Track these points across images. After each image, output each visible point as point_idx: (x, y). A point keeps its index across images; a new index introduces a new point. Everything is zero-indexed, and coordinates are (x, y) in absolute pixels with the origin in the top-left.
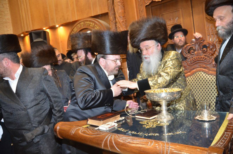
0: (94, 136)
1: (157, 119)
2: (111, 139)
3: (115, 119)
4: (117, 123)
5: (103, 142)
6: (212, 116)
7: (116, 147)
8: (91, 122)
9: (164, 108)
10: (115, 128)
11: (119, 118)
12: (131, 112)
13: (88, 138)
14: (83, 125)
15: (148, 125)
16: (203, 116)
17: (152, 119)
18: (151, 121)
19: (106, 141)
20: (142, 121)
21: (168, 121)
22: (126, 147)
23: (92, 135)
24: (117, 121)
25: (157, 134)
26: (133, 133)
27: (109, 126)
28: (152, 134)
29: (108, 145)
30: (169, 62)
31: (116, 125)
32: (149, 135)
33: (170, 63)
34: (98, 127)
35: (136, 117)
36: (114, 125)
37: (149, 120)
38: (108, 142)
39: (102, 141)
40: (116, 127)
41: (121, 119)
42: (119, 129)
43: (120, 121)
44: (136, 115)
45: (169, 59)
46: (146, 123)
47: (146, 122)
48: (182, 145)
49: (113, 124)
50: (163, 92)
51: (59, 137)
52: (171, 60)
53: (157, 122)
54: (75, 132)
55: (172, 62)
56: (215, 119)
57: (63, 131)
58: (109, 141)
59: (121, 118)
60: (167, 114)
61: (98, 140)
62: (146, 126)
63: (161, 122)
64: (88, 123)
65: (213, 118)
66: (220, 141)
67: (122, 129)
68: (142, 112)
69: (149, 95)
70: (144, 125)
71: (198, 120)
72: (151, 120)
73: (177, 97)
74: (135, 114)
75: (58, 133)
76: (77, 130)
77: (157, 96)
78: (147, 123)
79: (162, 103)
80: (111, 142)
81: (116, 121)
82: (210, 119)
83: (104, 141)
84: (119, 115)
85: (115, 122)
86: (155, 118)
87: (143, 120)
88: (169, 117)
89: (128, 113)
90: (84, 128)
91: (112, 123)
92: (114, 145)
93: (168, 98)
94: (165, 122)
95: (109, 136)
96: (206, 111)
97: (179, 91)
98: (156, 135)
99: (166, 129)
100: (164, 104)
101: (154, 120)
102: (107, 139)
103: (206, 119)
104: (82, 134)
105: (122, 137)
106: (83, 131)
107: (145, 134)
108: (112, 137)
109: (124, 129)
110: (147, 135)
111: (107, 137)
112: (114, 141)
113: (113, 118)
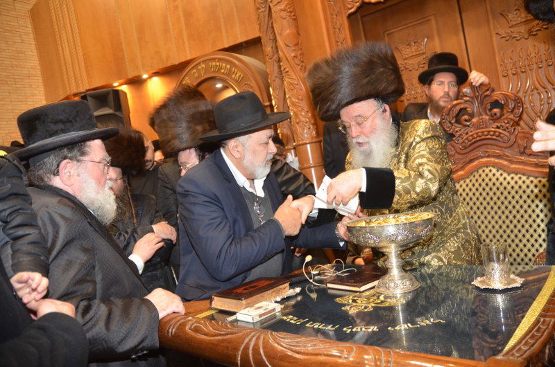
0: (220, 338)
1: (378, 291)
2: (256, 345)
3: (278, 293)
4: (281, 304)
5: (240, 353)
6: (512, 276)
7: (267, 363)
8: (219, 303)
9: (394, 262)
10: (274, 316)
11: (286, 291)
12: (319, 274)
13: (205, 342)
14: (202, 311)
15: (353, 306)
16: (490, 279)
17: (366, 290)
18: (364, 294)
19: (246, 348)
20: (341, 296)
21: (405, 294)
22: (289, 362)
23: (215, 336)
24: (283, 299)
25: (372, 327)
26: (316, 327)
27: (261, 311)
28: (361, 329)
29: (251, 358)
31: (279, 307)
32: (354, 330)
34: (234, 313)
35: (329, 285)
36: (274, 310)
37: (360, 292)
38: (250, 352)
39: (237, 349)
40: (278, 314)
41: (291, 292)
42: (285, 318)
43: (289, 298)
44: (330, 283)
46: (350, 301)
47: (351, 297)
49: (272, 306)
53: (378, 298)
54: (178, 329)
56: (519, 285)
58: (253, 350)
59: (292, 290)
60: (401, 276)
61: (228, 347)
62: (350, 309)
63: (386, 297)
64: (213, 306)
65: (514, 281)
67: (291, 317)
68: (343, 273)
69: (355, 232)
70: (344, 305)
71: (477, 288)
72: (363, 292)
73: (423, 233)
74: (327, 279)
76: (180, 325)
77: (374, 234)
78: (354, 301)
80: (256, 350)
81: (279, 299)
82: (509, 284)
83: (242, 348)
84: (287, 284)
85: (276, 302)
86: (374, 287)
87: (344, 293)
88: (408, 283)
89: (311, 279)
90: (198, 318)
91: (268, 305)
92: (264, 358)
93: (400, 238)
94: (399, 296)
95: (253, 337)
96: (496, 265)
97: (428, 219)
98: (370, 330)
99: (401, 314)
101: (372, 292)
102: (248, 344)
103: (498, 285)
104: (193, 334)
105: (282, 338)
106: (193, 326)
107: (345, 329)
108: (258, 338)
109: (295, 318)
110: (350, 330)
111: (247, 340)
112: (264, 348)
113: (271, 291)
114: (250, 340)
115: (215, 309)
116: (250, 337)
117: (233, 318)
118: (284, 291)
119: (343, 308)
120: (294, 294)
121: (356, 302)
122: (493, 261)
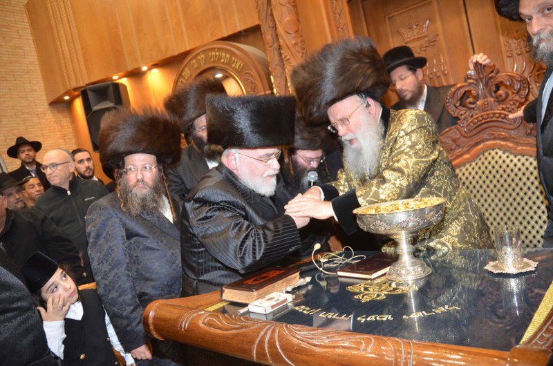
0: (234, 331)
1: (389, 278)
2: (272, 337)
3: (288, 283)
4: (293, 294)
5: (255, 346)
6: (525, 260)
7: (284, 356)
8: (230, 295)
9: (405, 248)
10: (286, 307)
11: (297, 280)
12: (328, 262)
13: (220, 336)
14: (213, 304)
15: (366, 295)
16: (503, 263)
17: (377, 278)
18: (375, 282)
19: (262, 342)
20: (352, 284)
21: (416, 281)
22: (307, 355)
23: (229, 330)
24: (293, 289)
25: (387, 316)
26: (330, 317)
27: (273, 302)
28: (376, 318)
29: (266, 348)
30: (401, 140)
31: (290, 298)
32: (369, 319)
33: (405, 143)
34: (245, 305)
35: (340, 273)
36: (286, 300)
37: (371, 280)
38: (266, 345)
39: (252, 343)
40: (290, 304)
41: (302, 282)
42: (297, 308)
43: (299, 288)
44: (340, 271)
45: (402, 133)
46: (362, 289)
47: (363, 285)
48: (443, 345)
49: (283, 296)
50: (398, 209)
51: (156, 336)
52: (407, 134)
53: (390, 285)
54: (191, 323)
55: (410, 139)
56: (533, 269)
57: (162, 323)
58: (269, 343)
59: (302, 280)
60: (412, 263)
61: (243, 341)
62: (363, 297)
63: (398, 284)
64: (224, 297)
65: (528, 265)
66: (545, 329)
67: (303, 307)
68: (353, 259)
69: (364, 220)
70: (357, 294)
71: (491, 273)
72: (374, 279)
73: (434, 218)
74: (337, 267)
75: (151, 327)
76: (193, 319)
77: (385, 221)
78: (366, 289)
79: (398, 237)
80: (272, 344)
81: (289, 289)
82: (523, 268)
83: (257, 342)
84: (298, 274)
85: (287, 292)
86: (385, 274)
87: (355, 281)
88: (420, 269)
89: (321, 267)
90: (209, 311)
91: (280, 296)
92: (280, 351)
93: (410, 224)
94: (410, 282)
95: (268, 330)
96: (509, 249)
97: (439, 205)
98: (385, 319)
99: (413, 301)
100: (403, 239)
101: (383, 279)
102: (263, 337)
103: (511, 269)
104: (206, 328)
105: (297, 330)
106: (206, 320)
107: (359, 319)
108: (273, 331)
109: (308, 309)
110: (364, 320)
111: (262, 333)
112: (279, 342)
113: (281, 281)
114: (265, 334)
115: (226, 301)
116: (264, 330)
117: (245, 310)
118: (295, 280)
119: (355, 297)
120: (305, 283)
121: (369, 291)
122: (506, 245)
